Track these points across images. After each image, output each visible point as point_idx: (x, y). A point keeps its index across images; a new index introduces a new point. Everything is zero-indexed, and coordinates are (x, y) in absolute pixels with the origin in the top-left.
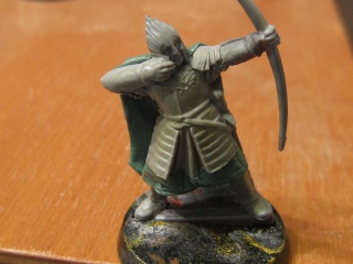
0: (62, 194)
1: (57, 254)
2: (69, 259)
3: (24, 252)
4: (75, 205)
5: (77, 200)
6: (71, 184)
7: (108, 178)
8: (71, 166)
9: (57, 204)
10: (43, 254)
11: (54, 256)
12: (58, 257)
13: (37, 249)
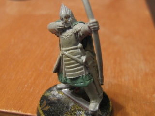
0: (26, 86)
1: (24, 112)
2: (29, 114)
3: (9, 111)
4: (32, 90)
5: (32, 88)
6: (30, 81)
7: (46, 78)
8: (30, 73)
9: (24, 90)
10: (17, 112)
11: (22, 113)
12: (24, 113)
13: (15, 110)
